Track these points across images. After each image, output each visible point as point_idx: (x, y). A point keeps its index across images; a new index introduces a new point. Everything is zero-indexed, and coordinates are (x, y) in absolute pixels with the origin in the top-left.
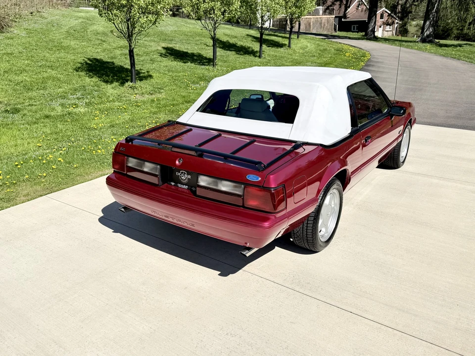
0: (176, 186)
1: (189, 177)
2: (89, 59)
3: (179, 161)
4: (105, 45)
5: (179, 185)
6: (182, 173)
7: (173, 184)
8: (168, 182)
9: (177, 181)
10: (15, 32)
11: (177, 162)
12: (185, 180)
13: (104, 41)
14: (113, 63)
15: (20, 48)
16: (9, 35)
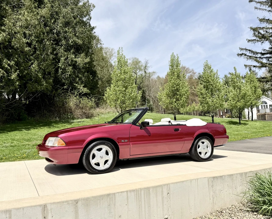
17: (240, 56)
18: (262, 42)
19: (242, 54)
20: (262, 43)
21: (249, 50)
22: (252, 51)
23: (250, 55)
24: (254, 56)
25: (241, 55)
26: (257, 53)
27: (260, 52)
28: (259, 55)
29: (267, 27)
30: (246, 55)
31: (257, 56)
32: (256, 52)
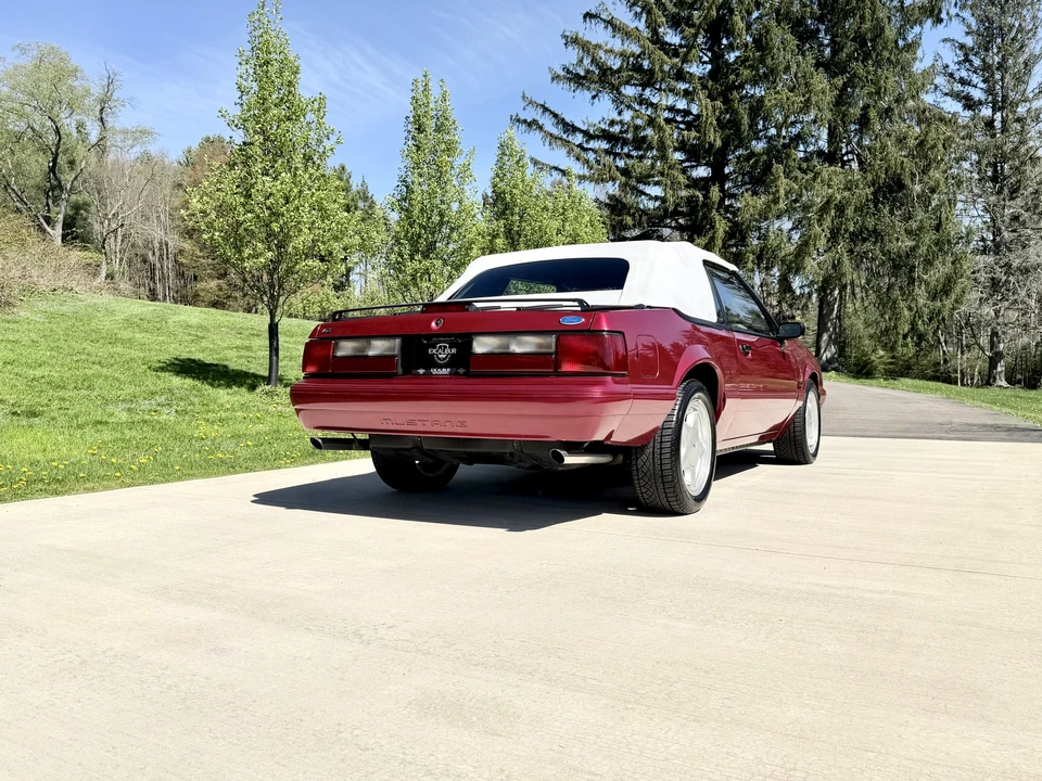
0: (428, 375)
1: (454, 351)
2: (176, 359)
3: (437, 324)
4: (204, 344)
5: (434, 371)
6: (440, 347)
7: (421, 371)
8: (413, 371)
9: (431, 362)
10: (22, 314)
11: (433, 324)
12: (444, 359)
13: (203, 338)
14: (226, 366)
15: (34, 336)
16: (9, 317)
17: (524, 127)
18: (594, 93)
19: (535, 122)
20: (594, 97)
21: (555, 116)
22: (563, 119)
23: (555, 131)
24: (565, 136)
25: (532, 124)
26: (574, 129)
27: (584, 128)
28: (578, 139)
29: (608, 47)
30: (540, 128)
31: (570, 138)
32: (573, 126)
